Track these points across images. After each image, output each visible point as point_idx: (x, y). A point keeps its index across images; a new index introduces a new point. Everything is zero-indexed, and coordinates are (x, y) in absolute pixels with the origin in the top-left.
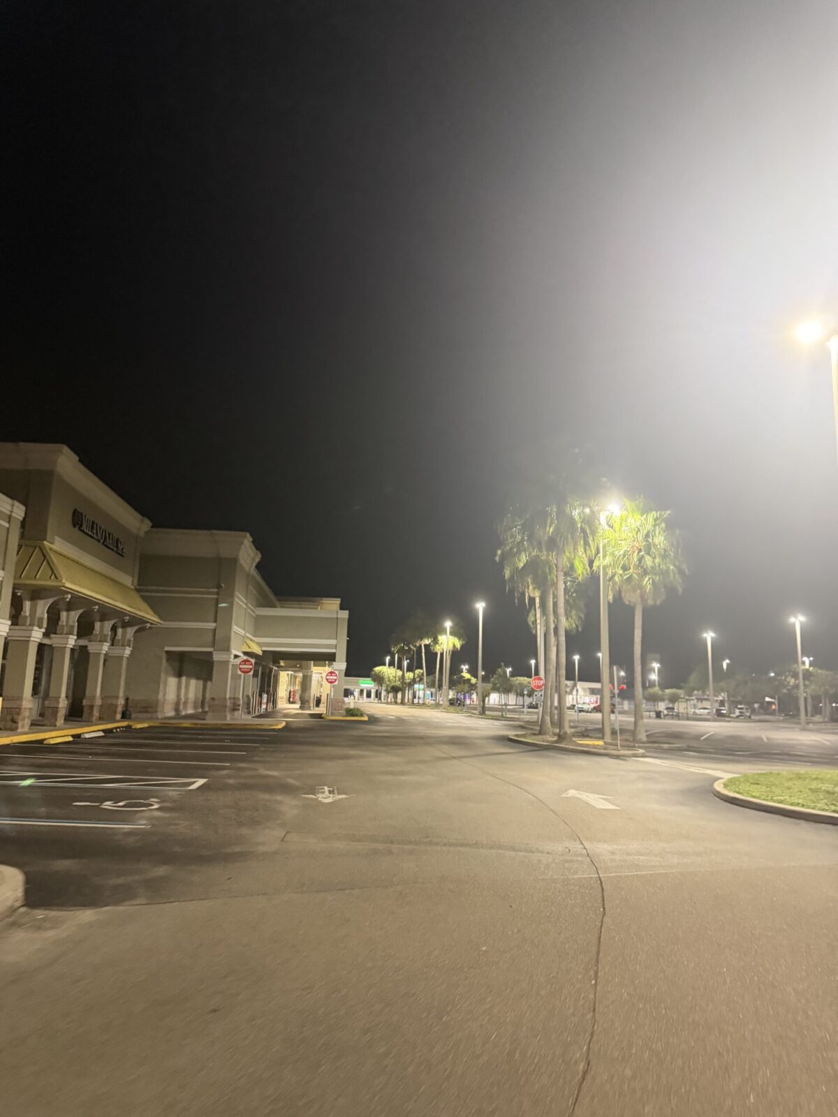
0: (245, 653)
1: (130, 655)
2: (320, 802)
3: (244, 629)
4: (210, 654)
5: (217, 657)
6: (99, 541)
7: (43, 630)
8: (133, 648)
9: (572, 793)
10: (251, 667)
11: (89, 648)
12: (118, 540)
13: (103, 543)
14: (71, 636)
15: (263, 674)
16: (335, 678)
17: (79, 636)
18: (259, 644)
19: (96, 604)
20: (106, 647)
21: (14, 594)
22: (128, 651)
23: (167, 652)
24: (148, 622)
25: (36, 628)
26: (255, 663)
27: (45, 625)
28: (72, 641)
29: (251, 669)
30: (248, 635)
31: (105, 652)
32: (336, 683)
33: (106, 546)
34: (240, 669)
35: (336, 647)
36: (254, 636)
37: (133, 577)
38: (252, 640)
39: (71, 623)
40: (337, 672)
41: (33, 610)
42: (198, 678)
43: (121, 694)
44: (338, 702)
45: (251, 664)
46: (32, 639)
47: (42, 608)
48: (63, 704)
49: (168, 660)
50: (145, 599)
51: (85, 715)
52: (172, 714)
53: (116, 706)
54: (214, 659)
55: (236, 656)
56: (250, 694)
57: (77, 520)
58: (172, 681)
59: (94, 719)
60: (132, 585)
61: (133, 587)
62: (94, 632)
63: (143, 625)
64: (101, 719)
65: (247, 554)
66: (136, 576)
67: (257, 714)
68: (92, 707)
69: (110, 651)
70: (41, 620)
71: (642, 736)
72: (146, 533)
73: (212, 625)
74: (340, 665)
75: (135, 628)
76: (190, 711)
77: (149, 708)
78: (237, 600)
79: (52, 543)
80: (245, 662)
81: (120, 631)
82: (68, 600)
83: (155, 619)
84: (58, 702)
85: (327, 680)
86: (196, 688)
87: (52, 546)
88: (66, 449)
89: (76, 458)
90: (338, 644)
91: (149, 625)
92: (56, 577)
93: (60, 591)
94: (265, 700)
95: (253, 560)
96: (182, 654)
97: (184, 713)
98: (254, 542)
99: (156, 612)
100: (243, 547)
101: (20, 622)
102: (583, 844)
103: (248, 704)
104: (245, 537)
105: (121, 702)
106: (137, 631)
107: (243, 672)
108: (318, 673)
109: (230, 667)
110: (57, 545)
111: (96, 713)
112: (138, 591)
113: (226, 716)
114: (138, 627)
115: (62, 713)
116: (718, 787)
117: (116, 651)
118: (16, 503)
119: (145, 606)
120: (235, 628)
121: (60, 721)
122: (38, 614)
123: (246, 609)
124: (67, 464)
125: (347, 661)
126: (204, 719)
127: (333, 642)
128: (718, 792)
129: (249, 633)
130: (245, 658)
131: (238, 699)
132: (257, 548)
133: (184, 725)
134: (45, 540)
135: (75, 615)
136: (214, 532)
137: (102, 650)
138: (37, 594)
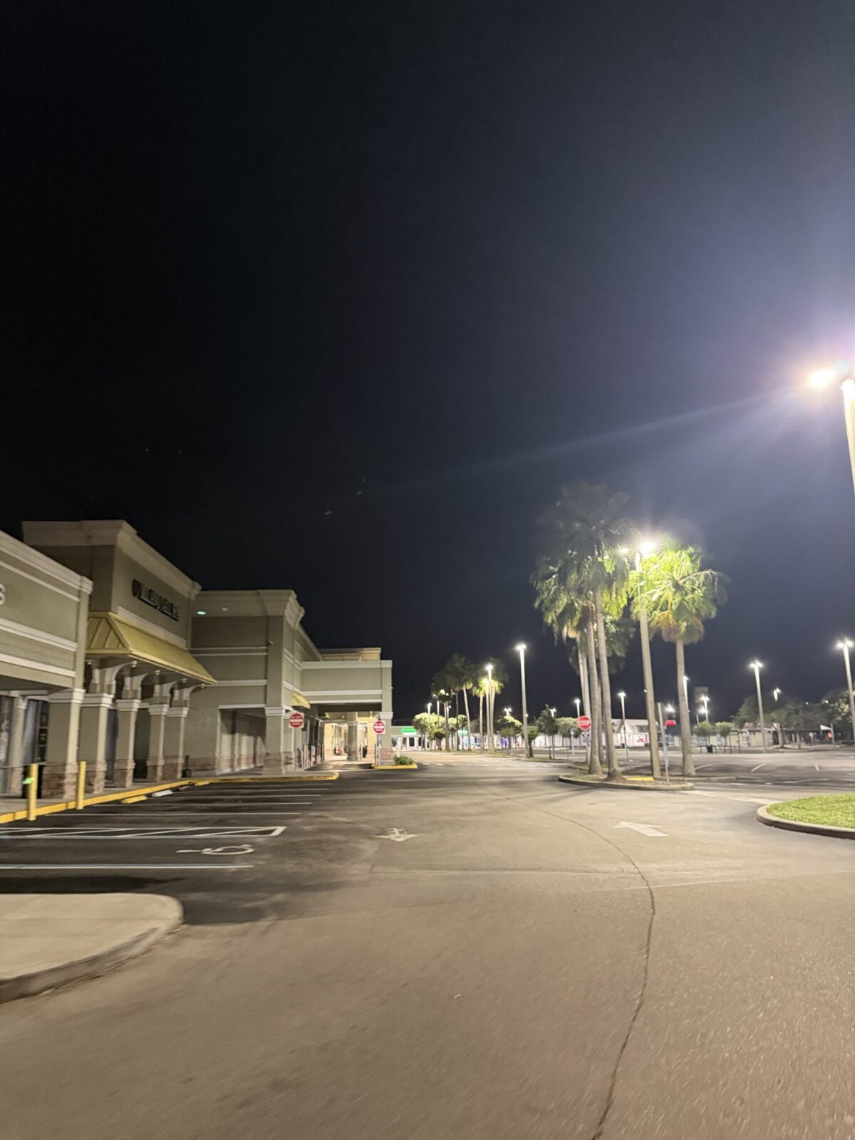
0: (295, 708)
1: (188, 716)
2: (393, 841)
3: (292, 684)
4: (262, 710)
5: (269, 712)
6: (155, 607)
7: (112, 696)
8: (190, 708)
9: (623, 824)
10: (301, 721)
11: (150, 711)
12: (172, 605)
13: (160, 610)
14: (136, 700)
15: (311, 726)
16: (383, 727)
17: (143, 698)
18: (307, 698)
19: (157, 668)
20: (165, 708)
21: (86, 663)
22: (185, 712)
23: (221, 710)
24: (202, 682)
25: (105, 695)
26: (305, 717)
27: (114, 691)
28: (136, 704)
29: (301, 723)
30: (296, 689)
31: (164, 714)
32: (384, 733)
33: (162, 612)
34: (291, 723)
35: (381, 697)
36: (302, 690)
37: (186, 639)
38: (299, 694)
39: (134, 688)
40: (384, 722)
41: (102, 678)
42: (249, 735)
43: (181, 753)
44: (387, 751)
45: (302, 718)
46: (102, 705)
47: (111, 675)
48: (131, 765)
49: (222, 718)
50: (199, 660)
51: (149, 775)
52: (228, 770)
53: (177, 765)
54: (267, 715)
55: (287, 711)
56: (300, 748)
57: (136, 588)
58: (226, 738)
59: (158, 779)
60: (187, 647)
61: (186, 649)
62: (154, 695)
63: (199, 686)
64: (165, 779)
65: (292, 611)
66: (189, 638)
67: (308, 767)
68: (155, 767)
69: (171, 712)
70: (110, 686)
71: (692, 770)
72: (197, 596)
73: (263, 682)
74: (387, 714)
75: (192, 688)
76: (244, 767)
77: (208, 766)
78: (285, 656)
79: (115, 613)
80: (295, 716)
81: (177, 693)
82: (134, 666)
83: (210, 679)
84: (127, 764)
85: (375, 729)
86: (248, 744)
87: (116, 616)
88: (126, 525)
89: (134, 532)
90: (384, 693)
91: (204, 685)
92: (123, 646)
93: (126, 659)
94: (313, 753)
95: (298, 616)
96: (235, 712)
97: (237, 770)
98: (298, 599)
99: (210, 673)
100: (288, 603)
101: (91, 690)
102: (634, 865)
103: (299, 757)
104: (290, 594)
105: (181, 761)
106: (193, 692)
107: (294, 726)
108: (364, 723)
109: (283, 721)
110: (121, 615)
111: (159, 773)
112: (192, 652)
113: (281, 770)
114: (195, 686)
115: (130, 774)
116: (762, 813)
117: (175, 712)
118: (85, 579)
119: (198, 667)
120: (285, 684)
121: (129, 782)
122: (107, 681)
123: (293, 664)
124: (126, 538)
125: (393, 710)
126: (260, 774)
127: (379, 692)
128: (761, 817)
129: (297, 688)
130: (295, 712)
131: (290, 753)
132: (301, 604)
133: (243, 781)
134: (110, 611)
135: (138, 680)
136: (260, 591)
137: (162, 712)
138: (105, 662)
